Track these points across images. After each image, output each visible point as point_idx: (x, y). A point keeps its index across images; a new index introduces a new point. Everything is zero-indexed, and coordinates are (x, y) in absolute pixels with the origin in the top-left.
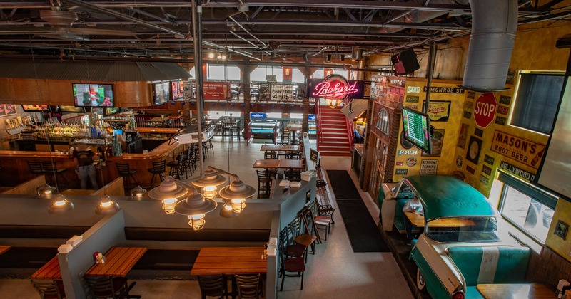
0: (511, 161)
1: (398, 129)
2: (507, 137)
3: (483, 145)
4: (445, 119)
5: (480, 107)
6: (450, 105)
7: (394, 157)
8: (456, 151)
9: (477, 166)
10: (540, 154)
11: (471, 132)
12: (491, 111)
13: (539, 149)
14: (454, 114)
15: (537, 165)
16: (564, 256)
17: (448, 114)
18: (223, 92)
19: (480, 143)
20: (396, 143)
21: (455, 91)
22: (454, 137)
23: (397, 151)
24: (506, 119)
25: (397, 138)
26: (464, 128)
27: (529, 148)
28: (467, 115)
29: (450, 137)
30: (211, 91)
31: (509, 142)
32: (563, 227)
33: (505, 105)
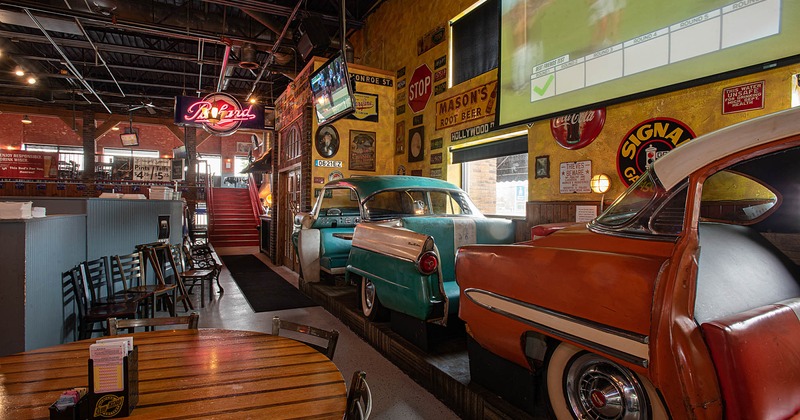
0: (462, 127)
1: (311, 129)
2: (451, 102)
3: (425, 131)
4: (373, 118)
5: (414, 90)
6: (377, 100)
7: (310, 171)
8: (395, 162)
9: (424, 162)
10: (493, 95)
11: (410, 126)
12: (427, 85)
13: (490, 89)
14: (385, 113)
15: (493, 111)
16: (555, 198)
17: (377, 111)
18: (42, 167)
19: (421, 131)
20: (310, 150)
21: (381, 82)
22: (388, 144)
23: (313, 161)
24: (446, 83)
25: (311, 142)
26: (399, 127)
27: (480, 96)
28: (400, 111)
29: (384, 144)
30: (17, 166)
31: (456, 105)
32: (542, 161)
33: (441, 68)
